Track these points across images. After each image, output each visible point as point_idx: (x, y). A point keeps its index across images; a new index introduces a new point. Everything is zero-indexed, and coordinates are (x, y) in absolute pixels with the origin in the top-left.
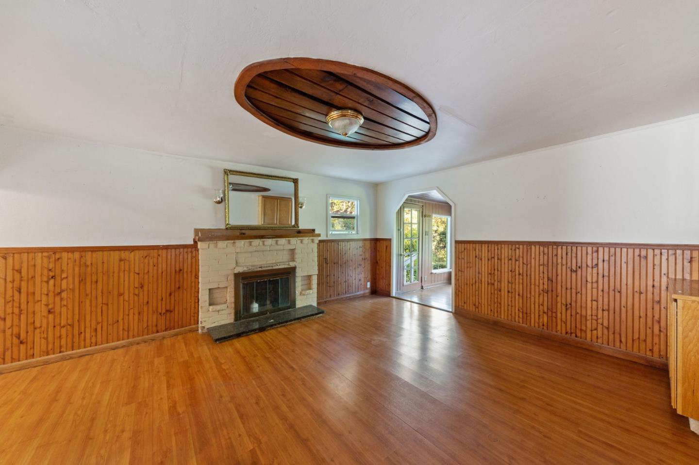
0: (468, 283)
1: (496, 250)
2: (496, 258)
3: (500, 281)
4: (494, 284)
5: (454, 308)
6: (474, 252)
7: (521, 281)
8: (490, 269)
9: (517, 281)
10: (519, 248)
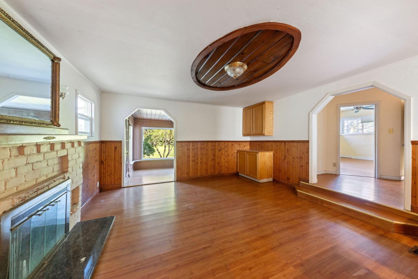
0: (184, 163)
1: (196, 145)
2: (196, 149)
3: (197, 159)
4: (195, 161)
5: (176, 179)
6: (186, 147)
7: (205, 157)
8: (193, 154)
9: (204, 158)
10: (204, 144)
